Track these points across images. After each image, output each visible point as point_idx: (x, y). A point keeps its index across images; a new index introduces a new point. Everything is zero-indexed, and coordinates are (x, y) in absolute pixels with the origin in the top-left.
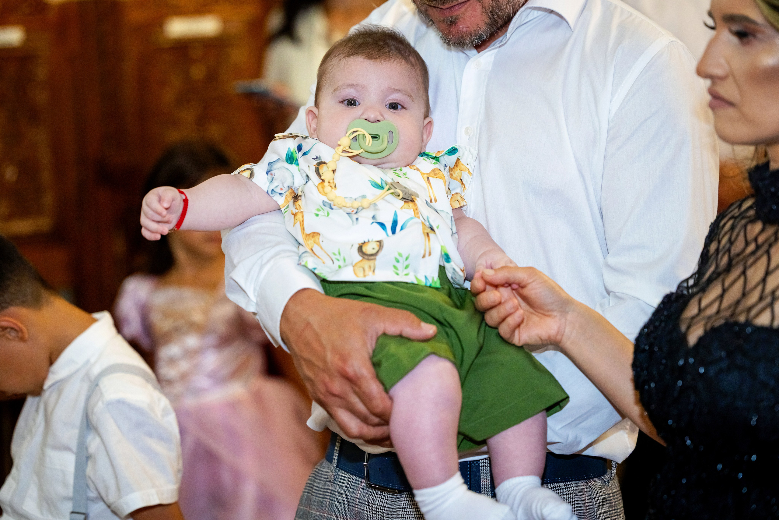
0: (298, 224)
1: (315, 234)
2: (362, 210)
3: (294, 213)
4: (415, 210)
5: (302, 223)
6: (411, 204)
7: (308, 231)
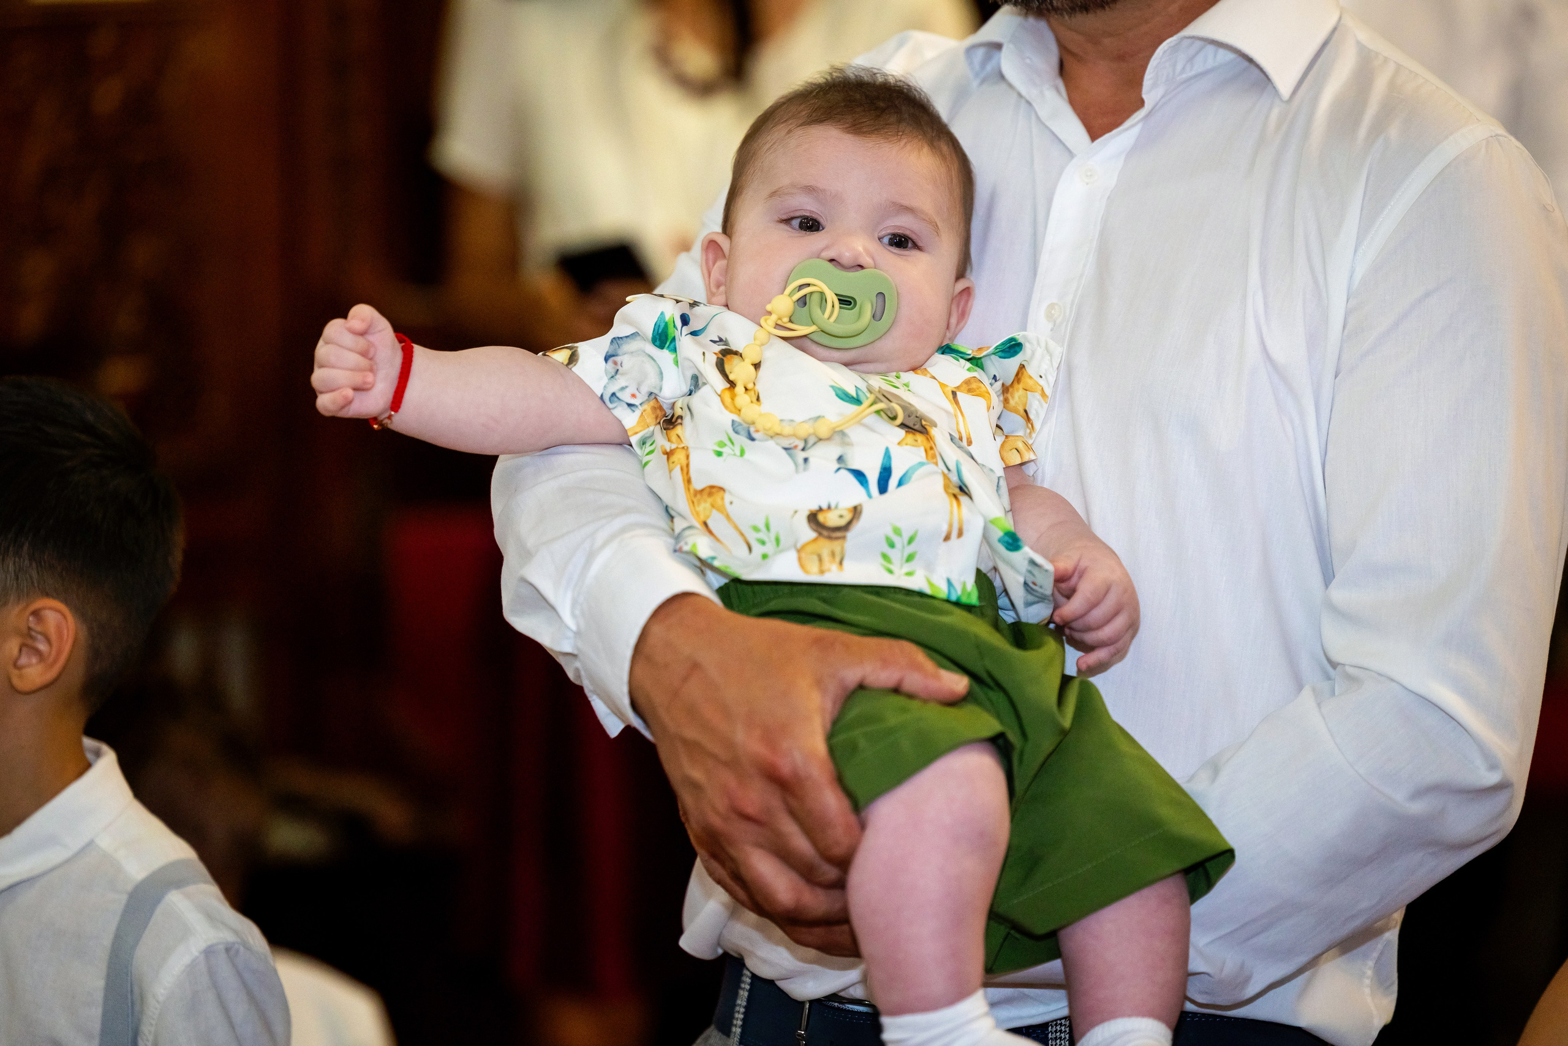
0: (677, 472)
1: (714, 490)
2: (815, 444)
3: (668, 450)
4: (928, 449)
5: (686, 469)
6: (920, 438)
7: (698, 484)
